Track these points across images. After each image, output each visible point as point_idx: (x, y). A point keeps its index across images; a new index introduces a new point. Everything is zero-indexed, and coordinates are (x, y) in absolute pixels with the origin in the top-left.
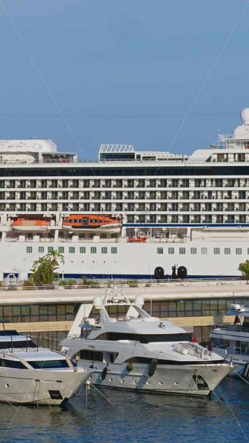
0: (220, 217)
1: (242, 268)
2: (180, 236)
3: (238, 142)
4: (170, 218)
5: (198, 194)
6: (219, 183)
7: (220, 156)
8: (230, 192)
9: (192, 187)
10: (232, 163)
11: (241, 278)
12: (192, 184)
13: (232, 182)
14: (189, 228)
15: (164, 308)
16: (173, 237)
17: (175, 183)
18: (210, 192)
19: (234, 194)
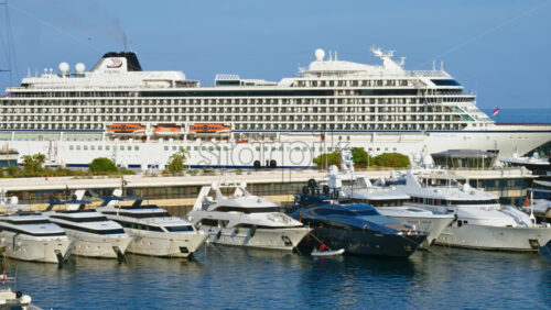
0: (300, 125)
1: (315, 161)
2: (272, 138)
3: (313, 73)
4: (264, 126)
5: (284, 109)
6: (299, 101)
7: (300, 83)
8: (306, 108)
9: (280, 104)
10: (308, 87)
11: (314, 168)
12: (280, 102)
13: (308, 101)
14: (278, 134)
15: (260, 189)
16: (267, 139)
17: (268, 101)
18: (293, 108)
19: (310, 109)
